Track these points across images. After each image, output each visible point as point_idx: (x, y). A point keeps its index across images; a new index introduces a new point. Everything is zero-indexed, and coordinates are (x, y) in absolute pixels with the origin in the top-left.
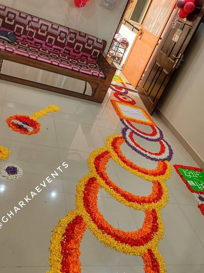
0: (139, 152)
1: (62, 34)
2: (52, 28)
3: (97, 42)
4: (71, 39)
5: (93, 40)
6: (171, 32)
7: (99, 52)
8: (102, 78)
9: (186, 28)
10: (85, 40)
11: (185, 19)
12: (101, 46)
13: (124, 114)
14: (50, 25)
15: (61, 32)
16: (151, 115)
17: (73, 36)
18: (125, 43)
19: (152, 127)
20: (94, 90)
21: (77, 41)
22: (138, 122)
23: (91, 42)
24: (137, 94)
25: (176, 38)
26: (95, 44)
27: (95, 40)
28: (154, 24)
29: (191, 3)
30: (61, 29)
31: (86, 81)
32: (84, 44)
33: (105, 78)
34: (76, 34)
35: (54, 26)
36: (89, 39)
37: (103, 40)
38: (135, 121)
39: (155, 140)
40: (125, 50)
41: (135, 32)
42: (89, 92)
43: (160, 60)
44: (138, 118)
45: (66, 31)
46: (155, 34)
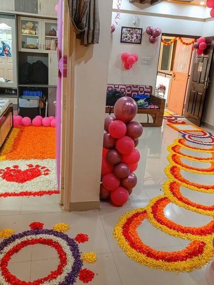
0: (198, 143)
1: (122, 90)
2: (115, 87)
3: (146, 88)
4: (129, 91)
5: (143, 88)
6: (195, 66)
7: (149, 94)
8: (157, 108)
9: (205, 60)
10: (138, 89)
11: (202, 55)
12: (149, 90)
13: (180, 129)
14: (113, 86)
15: (121, 88)
16: (200, 126)
17: (129, 89)
18: (163, 88)
19: (203, 132)
20: (154, 119)
21: (133, 91)
22: (192, 131)
23: (142, 89)
24: (184, 118)
25: (200, 69)
26: (145, 90)
27: (144, 87)
28: (182, 66)
29: (203, 43)
30: (120, 87)
31: (147, 113)
32: (137, 92)
33: (159, 108)
34: (131, 87)
35: (116, 86)
36: (140, 88)
37: (149, 86)
38: (189, 131)
39: (207, 137)
40: (164, 93)
41: (167, 77)
42: (151, 121)
43: (194, 88)
44: (190, 129)
45: (124, 87)
46: (185, 72)
